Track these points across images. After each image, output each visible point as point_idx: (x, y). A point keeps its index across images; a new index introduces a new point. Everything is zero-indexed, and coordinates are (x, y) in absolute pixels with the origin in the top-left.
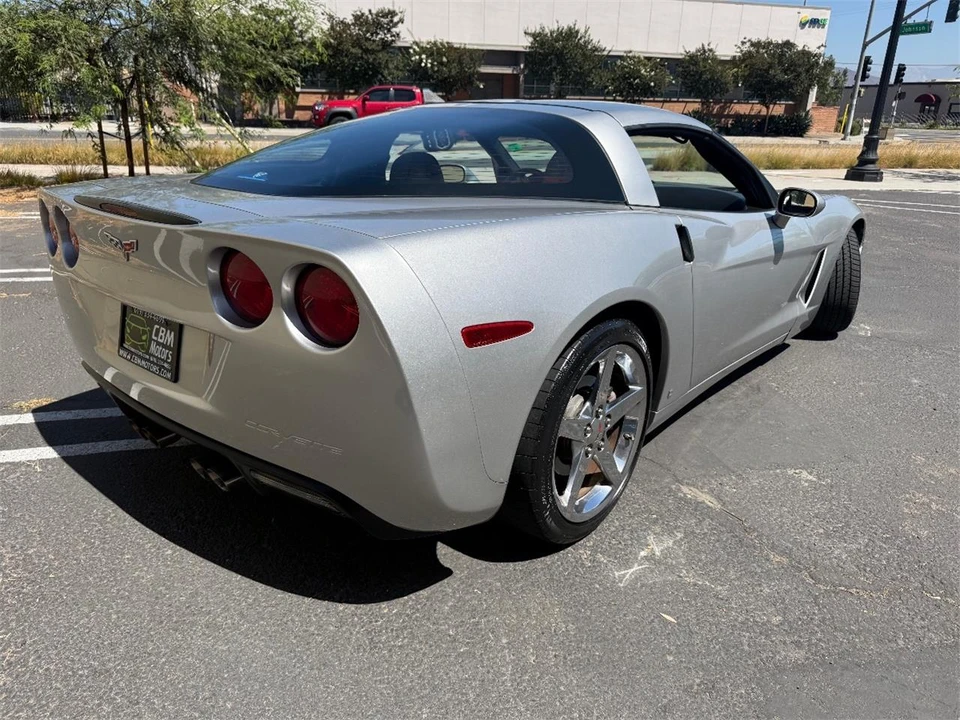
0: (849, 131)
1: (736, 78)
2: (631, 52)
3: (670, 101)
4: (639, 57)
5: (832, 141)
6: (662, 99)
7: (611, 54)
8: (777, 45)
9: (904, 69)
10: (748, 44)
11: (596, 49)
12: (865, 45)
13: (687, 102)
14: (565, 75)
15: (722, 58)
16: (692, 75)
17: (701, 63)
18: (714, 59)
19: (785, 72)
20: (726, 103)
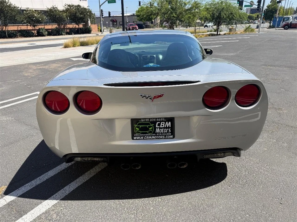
0: (103, 31)
1: (67, 17)
2: (28, 8)
3: (47, 25)
4: (32, 10)
5: (99, 34)
6: (44, 24)
7: (21, 9)
8: (75, 6)
9: (110, 13)
10: (67, 6)
11: (15, 7)
12: (100, 6)
13: (52, 25)
14: (5, 18)
15: (61, 10)
16: (52, 16)
17: (55, 12)
18: (58, 11)
19: (81, 14)
20: (65, 25)
